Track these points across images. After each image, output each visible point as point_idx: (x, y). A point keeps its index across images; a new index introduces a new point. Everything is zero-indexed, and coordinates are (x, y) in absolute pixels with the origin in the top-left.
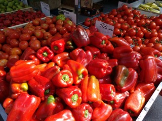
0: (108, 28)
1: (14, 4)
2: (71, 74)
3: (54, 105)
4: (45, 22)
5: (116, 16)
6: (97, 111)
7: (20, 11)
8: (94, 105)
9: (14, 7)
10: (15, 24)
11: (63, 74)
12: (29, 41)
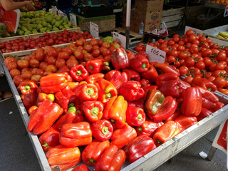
0: (160, 54)
1: (62, 24)
2: (97, 90)
3: (74, 115)
4: (89, 43)
5: (177, 42)
6: (118, 131)
7: (66, 31)
8: (116, 125)
9: (61, 27)
10: (58, 44)
11: (88, 87)
12: (66, 60)
